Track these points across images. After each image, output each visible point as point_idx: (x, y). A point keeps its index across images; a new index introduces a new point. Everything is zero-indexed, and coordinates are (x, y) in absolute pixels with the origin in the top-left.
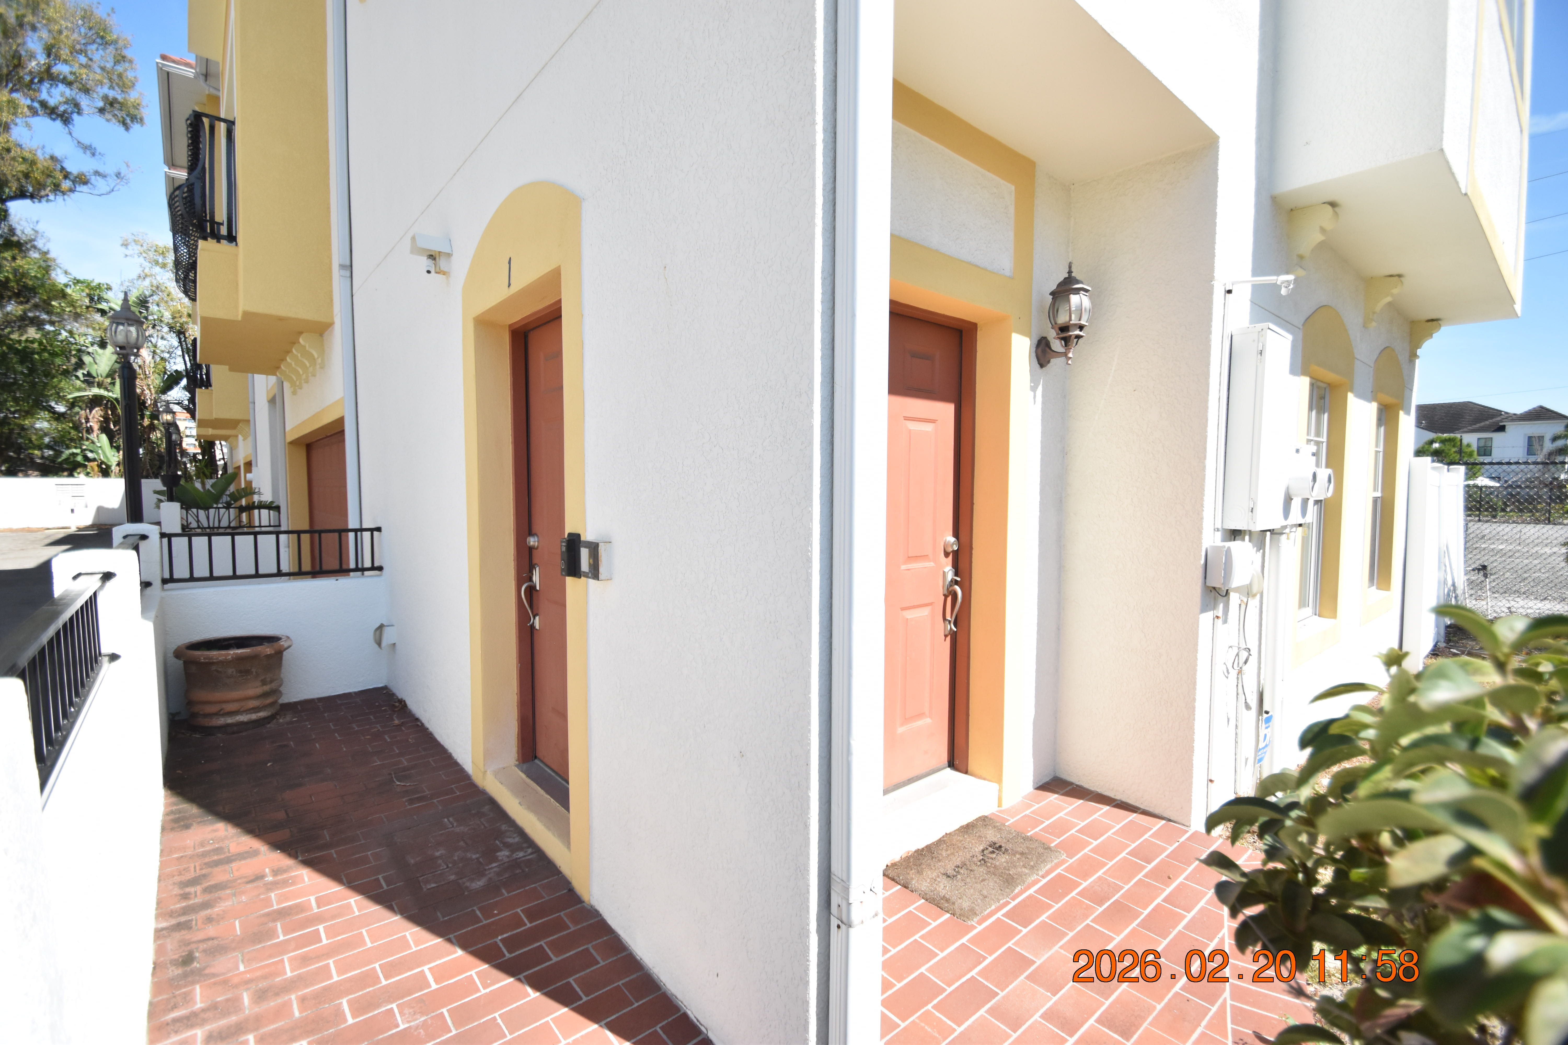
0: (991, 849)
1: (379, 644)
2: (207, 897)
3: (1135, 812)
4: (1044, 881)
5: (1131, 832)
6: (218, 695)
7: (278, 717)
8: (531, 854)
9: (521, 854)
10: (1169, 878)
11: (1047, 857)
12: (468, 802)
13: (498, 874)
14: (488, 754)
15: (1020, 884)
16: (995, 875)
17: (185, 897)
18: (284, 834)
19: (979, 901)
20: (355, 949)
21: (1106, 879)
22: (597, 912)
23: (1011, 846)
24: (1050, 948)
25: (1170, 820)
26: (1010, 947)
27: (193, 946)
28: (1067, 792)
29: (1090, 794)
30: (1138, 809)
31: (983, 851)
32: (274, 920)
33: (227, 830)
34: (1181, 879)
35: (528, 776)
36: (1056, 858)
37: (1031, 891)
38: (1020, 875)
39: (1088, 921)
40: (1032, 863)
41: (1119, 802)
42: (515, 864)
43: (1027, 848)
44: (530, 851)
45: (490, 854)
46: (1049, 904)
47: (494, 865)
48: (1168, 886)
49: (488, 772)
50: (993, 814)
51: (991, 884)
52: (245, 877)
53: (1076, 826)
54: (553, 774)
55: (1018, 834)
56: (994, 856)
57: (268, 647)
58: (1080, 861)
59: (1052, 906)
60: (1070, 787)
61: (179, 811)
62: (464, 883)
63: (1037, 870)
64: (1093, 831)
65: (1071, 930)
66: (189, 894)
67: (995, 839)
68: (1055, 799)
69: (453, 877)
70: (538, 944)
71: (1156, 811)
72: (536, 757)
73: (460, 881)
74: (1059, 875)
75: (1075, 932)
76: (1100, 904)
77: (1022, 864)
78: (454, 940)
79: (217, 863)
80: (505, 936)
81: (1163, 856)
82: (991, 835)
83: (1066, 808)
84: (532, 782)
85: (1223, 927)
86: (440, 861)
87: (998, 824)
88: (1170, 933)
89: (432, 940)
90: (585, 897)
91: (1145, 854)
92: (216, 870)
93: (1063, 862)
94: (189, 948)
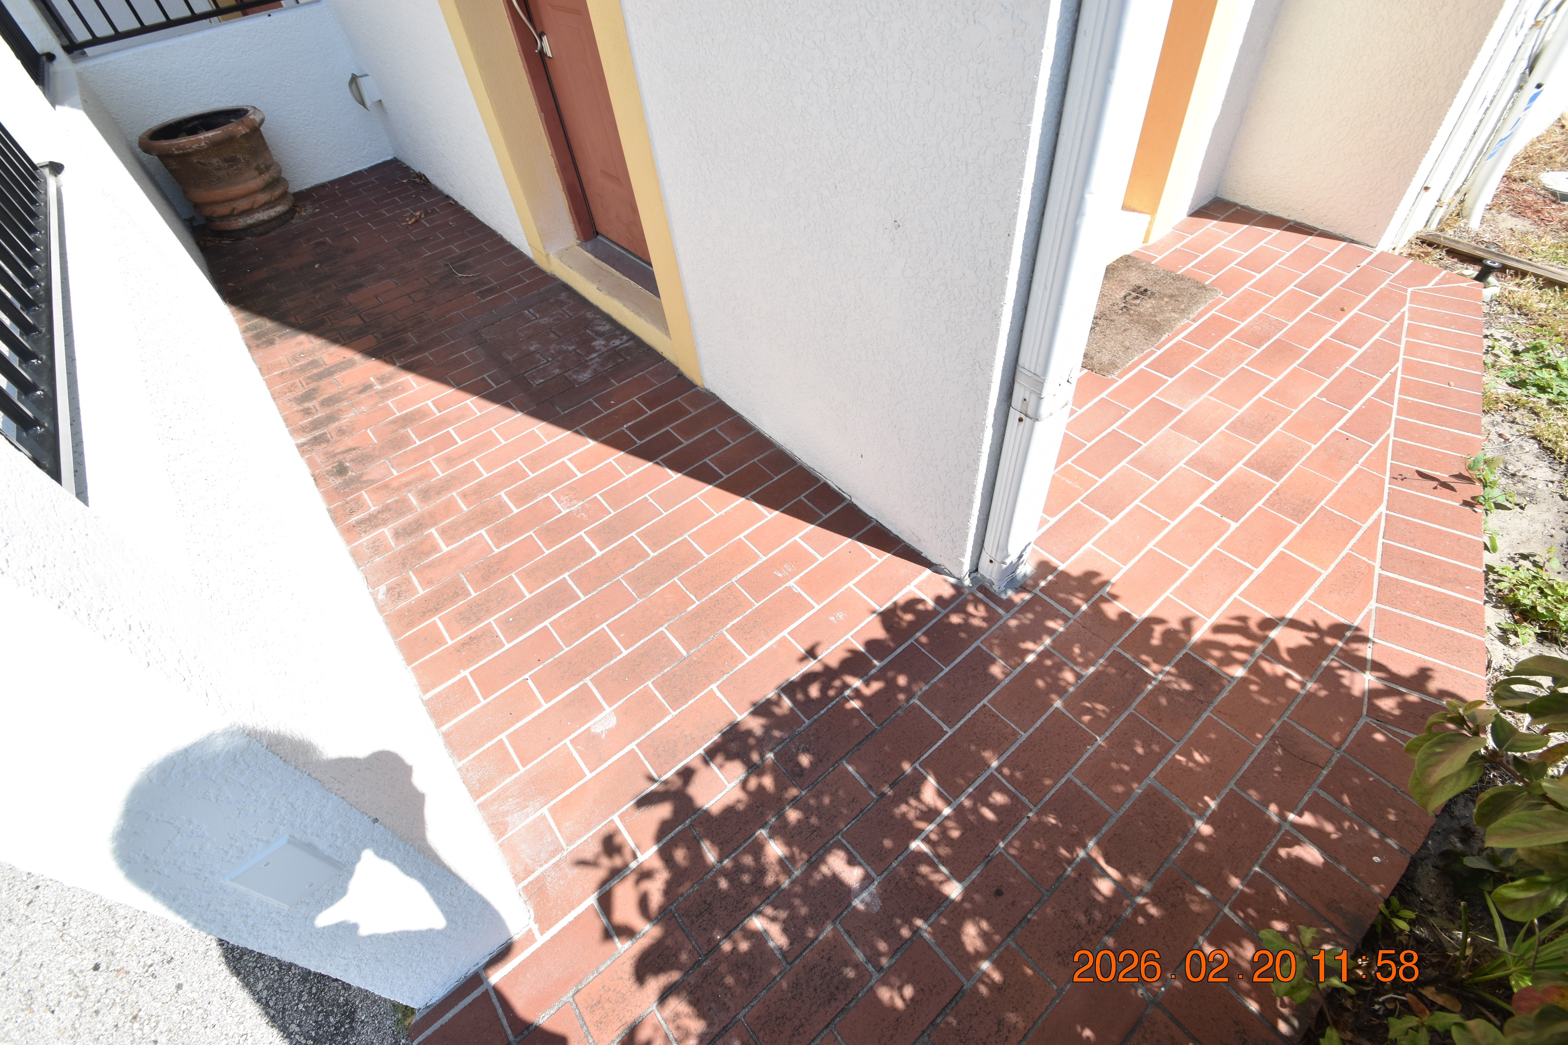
0: (1134, 294)
1: (363, 103)
2: (328, 411)
3: (1311, 234)
4: (1196, 325)
5: (1304, 258)
6: (218, 193)
7: (298, 209)
8: (627, 341)
9: (617, 342)
10: (1343, 310)
11: (1201, 297)
12: (541, 290)
13: (602, 365)
14: (544, 235)
15: (1167, 331)
16: (1138, 322)
17: (307, 412)
18: (370, 341)
19: (1120, 353)
20: (492, 447)
21: (1268, 317)
22: (714, 395)
23: (1158, 288)
24: (1199, 396)
25: (1352, 241)
26: (1154, 398)
27: (340, 457)
28: (1229, 216)
29: (1257, 216)
30: (1315, 229)
31: (1125, 297)
32: (403, 427)
33: (311, 342)
34: (1355, 311)
35: (596, 257)
36: (1212, 297)
37: (1179, 338)
38: (1168, 321)
39: (1243, 365)
40: (1183, 307)
41: (1291, 223)
42: (615, 353)
43: (1178, 289)
44: (625, 338)
45: (586, 344)
46: (1200, 350)
47: (594, 355)
48: (1339, 320)
49: (551, 256)
50: (1137, 251)
51: (1135, 333)
52: (354, 388)
53: (1237, 258)
54: (623, 252)
55: (1167, 273)
56: (1138, 301)
57: (239, 125)
58: (1239, 298)
59: (1204, 352)
60: (1233, 210)
61: (255, 327)
62: (571, 376)
63: (1189, 313)
64: (1255, 263)
65: (1223, 376)
66: (308, 409)
67: (1139, 283)
68: (1213, 226)
69: (557, 371)
70: (665, 429)
71: (1338, 231)
72: (597, 233)
73: (566, 374)
74: (1213, 316)
75: (1227, 377)
76: (1258, 345)
77: (1170, 308)
78: (581, 431)
79: (320, 377)
80: (629, 424)
81: (1338, 285)
82: (1135, 278)
83: (1226, 237)
84: (603, 263)
85: (1397, 361)
86: (538, 356)
87: (1143, 264)
88: (1336, 371)
89: (561, 433)
90: (697, 381)
91: (1315, 285)
92: (323, 383)
93: (1219, 301)
94: (337, 459)
